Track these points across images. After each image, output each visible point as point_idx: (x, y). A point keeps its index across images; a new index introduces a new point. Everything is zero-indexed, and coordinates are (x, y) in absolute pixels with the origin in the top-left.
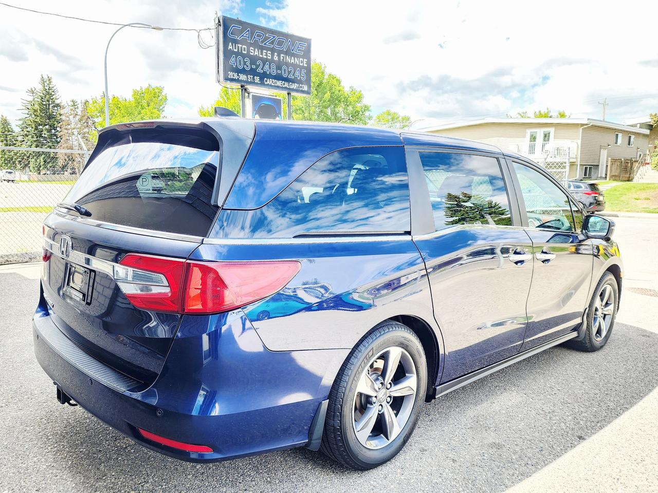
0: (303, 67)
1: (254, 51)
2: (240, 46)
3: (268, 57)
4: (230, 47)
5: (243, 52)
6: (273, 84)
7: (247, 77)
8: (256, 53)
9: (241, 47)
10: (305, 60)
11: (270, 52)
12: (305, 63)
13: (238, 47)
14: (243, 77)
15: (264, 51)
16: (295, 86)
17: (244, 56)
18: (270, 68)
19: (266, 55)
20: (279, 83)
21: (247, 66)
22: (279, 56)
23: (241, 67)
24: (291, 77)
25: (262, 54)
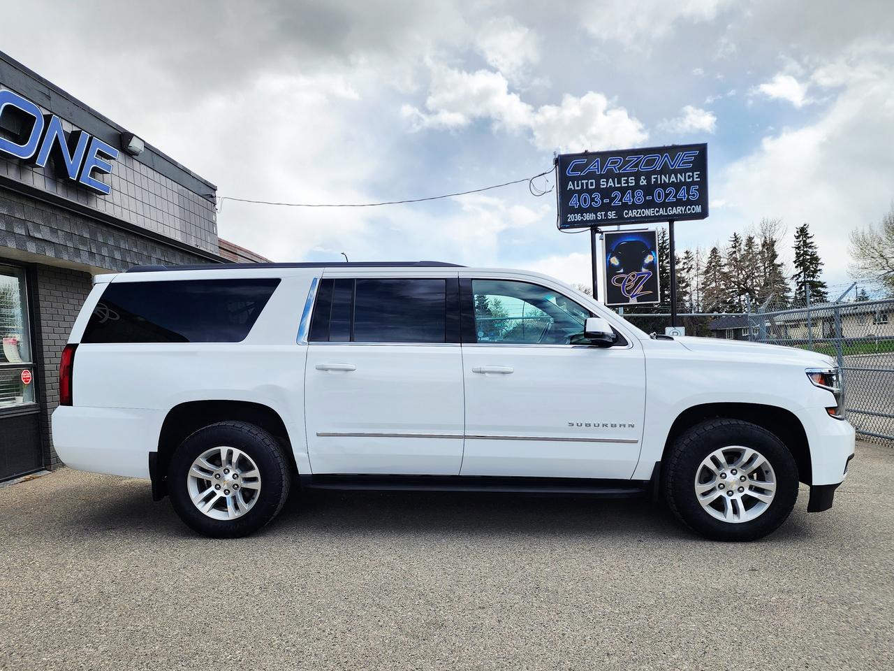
0: (693, 183)
1: (607, 182)
2: (585, 182)
3: (630, 184)
4: (570, 186)
5: (590, 187)
6: (638, 216)
7: (597, 216)
8: (611, 183)
9: (587, 184)
10: (695, 173)
11: (633, 178)
12: (695, 176)
13: (582, 184)
14: (589, 217)
15: (623, 179)
16: (678, 210)
17: (590, 192)
18: (633, 197)
19: (627, 182)
20: (649, 212)
21: (596, 202)
22: (648, 180)
23: (584, 206)
24: (671, 199)
25: (619, 182)
